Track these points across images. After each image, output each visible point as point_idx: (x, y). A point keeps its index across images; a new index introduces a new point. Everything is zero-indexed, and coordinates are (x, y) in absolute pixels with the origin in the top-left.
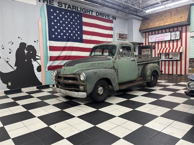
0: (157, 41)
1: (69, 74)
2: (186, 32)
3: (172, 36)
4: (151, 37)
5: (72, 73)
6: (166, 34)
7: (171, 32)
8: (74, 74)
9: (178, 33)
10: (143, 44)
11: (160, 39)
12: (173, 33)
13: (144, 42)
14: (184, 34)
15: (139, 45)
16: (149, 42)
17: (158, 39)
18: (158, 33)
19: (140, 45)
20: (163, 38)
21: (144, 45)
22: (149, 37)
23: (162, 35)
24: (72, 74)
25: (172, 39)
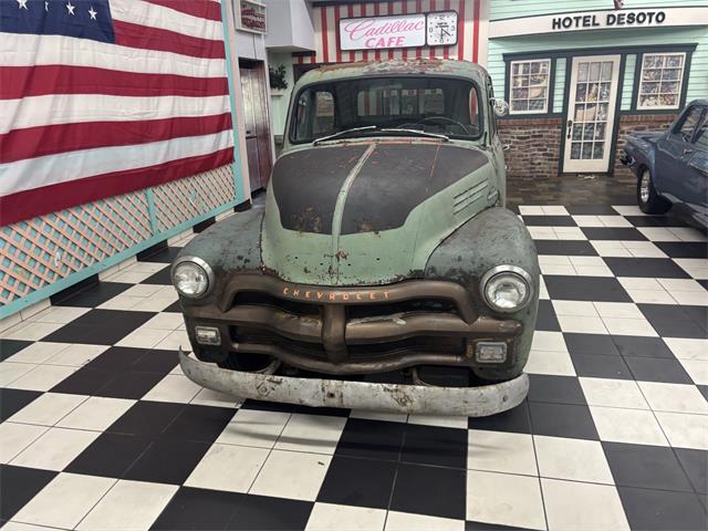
0: (373, 45)
1: (385, 279)
2: (476, 18)
3: (431, 30)
4: (350, 28)
5: (405, 273)
6: (410, 20)
7: (426, 14)
8: (417, 276)
9: (451, 20)
10: (312, 54)
11: (386, 37)
12: (434, 20)
13: (318, 47)
14: (469, 26)
15: (296, 61)
16: (343, 48)
17: (378, 38)
18: (377, 15)
19: (301, 60)
20: (397, 35)
21: (319, 59)
22: (342, 25)
23: (392, 21)
24: (406, 280)
25: (430, 43)
